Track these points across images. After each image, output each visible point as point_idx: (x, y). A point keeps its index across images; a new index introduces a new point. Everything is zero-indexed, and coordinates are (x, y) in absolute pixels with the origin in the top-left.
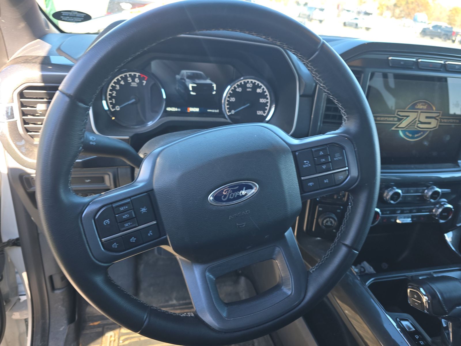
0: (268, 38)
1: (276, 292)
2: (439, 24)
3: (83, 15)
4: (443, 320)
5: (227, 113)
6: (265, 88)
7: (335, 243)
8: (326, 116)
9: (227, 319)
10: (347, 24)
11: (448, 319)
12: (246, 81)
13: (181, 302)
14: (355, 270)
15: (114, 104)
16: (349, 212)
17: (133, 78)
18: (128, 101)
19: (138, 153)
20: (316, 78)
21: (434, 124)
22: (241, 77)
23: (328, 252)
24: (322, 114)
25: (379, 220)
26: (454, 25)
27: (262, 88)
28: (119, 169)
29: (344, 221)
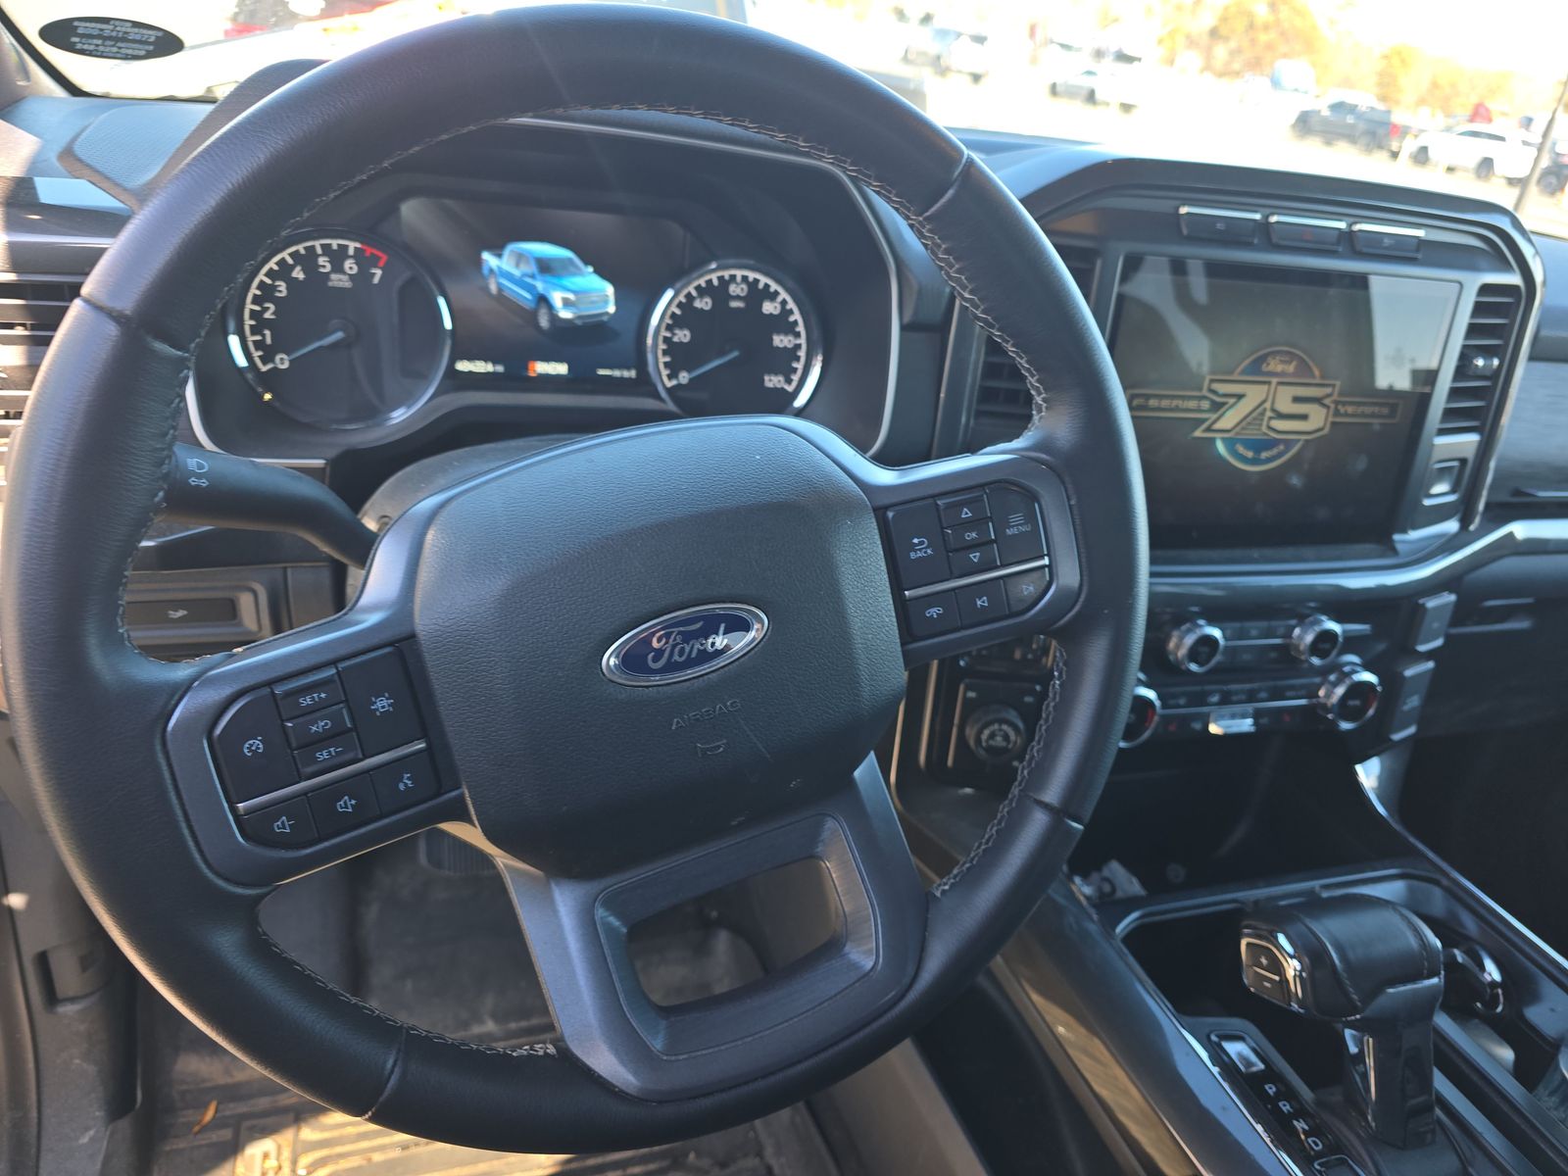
0: (797, 139)
1: (827, 964)
2: (1350, 98)
3: (152, 36)
4: (1348, 1033)
5: (665, 379)
6: (789, 299)
7: (1012, 800)
8: (986, 395)
9: (665, 1058)
10: (1059, 89)
11: (1360, 1027)
12: (726, 274)
13: (513, 1026)
14: (1083, 889)
15: (269, 345)
16: (1054, 698)
17: (337, 257)
18: (320, 338)
19: (359, 516)
20: (948, 274)
21: (1317, 419)
22: (709, 262)
23: (992, 831)
24: (973, 386)
25: (1153, 725)
26: (1397, 102)
27: (780, 299)
28: (289, 572)
29: (1040, 730)
